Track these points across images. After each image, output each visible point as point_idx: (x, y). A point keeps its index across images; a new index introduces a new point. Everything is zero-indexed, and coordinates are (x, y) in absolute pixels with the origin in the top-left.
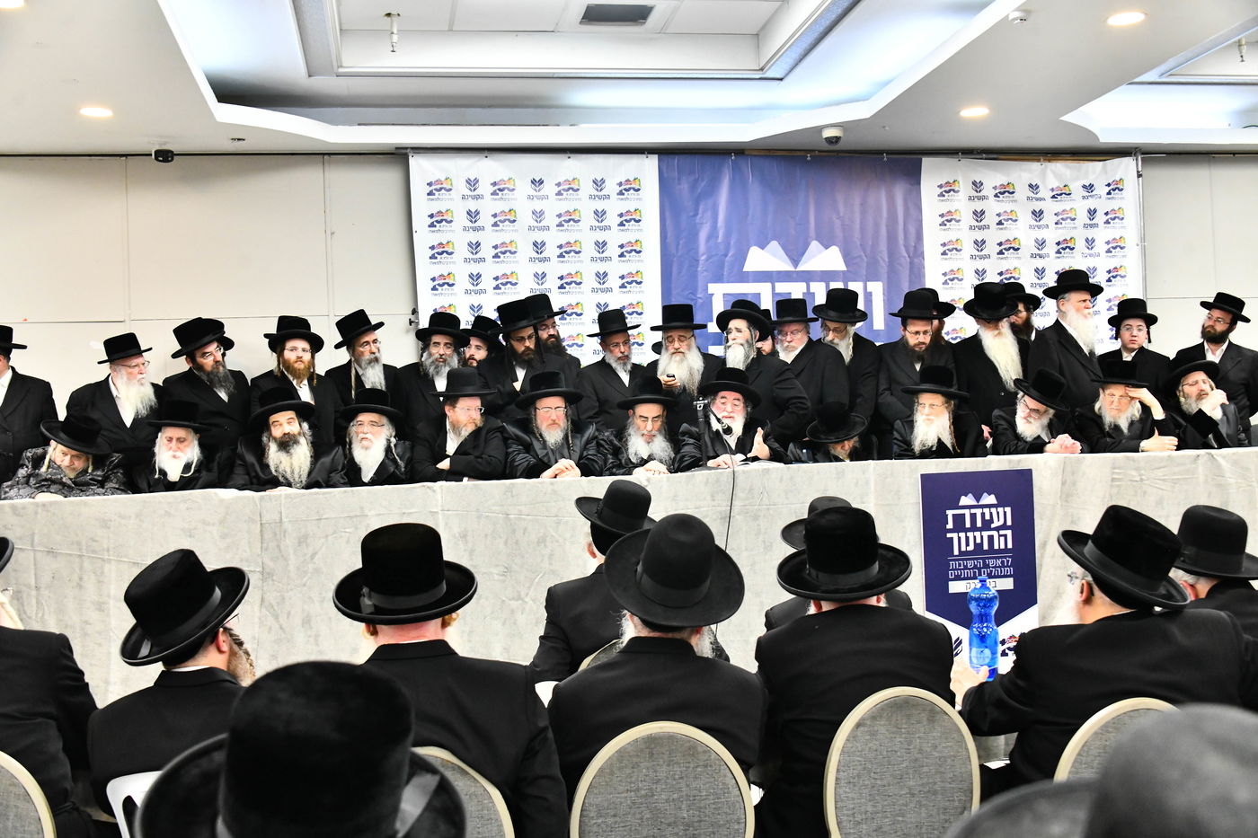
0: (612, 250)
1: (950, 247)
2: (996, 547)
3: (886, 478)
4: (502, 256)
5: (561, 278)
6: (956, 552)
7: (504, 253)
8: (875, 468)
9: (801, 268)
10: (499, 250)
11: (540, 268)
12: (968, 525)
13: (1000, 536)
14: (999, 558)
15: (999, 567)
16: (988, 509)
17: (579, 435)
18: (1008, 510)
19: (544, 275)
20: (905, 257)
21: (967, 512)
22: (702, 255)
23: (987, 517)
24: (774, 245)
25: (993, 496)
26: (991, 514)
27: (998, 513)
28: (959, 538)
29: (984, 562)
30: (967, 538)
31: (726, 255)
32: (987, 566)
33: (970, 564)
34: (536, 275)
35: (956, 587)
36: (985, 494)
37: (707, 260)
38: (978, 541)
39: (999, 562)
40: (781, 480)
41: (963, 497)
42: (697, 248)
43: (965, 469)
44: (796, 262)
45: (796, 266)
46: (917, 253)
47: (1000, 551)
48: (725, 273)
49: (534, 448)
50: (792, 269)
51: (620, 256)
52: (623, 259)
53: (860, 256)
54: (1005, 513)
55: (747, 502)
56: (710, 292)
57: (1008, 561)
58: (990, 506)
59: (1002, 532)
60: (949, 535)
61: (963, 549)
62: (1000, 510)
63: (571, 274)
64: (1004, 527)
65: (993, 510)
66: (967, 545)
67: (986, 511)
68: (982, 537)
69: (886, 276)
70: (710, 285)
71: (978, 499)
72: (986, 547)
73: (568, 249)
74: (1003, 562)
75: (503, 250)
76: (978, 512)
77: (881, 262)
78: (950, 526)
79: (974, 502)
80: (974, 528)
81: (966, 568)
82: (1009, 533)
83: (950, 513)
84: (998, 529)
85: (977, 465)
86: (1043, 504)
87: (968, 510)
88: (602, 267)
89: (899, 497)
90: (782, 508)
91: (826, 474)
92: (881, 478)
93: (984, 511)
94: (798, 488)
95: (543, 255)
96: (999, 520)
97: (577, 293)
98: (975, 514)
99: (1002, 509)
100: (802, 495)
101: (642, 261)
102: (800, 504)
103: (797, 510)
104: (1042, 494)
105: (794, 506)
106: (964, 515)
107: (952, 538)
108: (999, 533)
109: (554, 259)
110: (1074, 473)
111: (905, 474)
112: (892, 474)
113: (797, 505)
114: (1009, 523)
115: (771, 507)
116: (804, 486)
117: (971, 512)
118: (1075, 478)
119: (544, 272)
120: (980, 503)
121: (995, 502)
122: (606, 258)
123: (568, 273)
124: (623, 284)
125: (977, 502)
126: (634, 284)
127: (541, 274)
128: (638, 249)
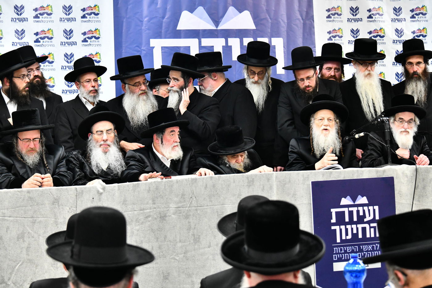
0: (76, 13)
1: (333, 12)
2: (368, 236)
3: (285, 184)
5: (37, 34)
6: (338, 240)
8: (276, 177)
9: (221, 27)
11: (20, 26)
12: (347, 220)
13: (370, 227)
14: (370, 244)
15: (370, 251)
16: (362, 208)
17: (52, 156)
18: (376, 208)
19: (23, 32)
20: (299, 19)
21: (346, 210)
22: (146, 17)
23: (361, 214)
24: (200, 9)
25: (365, 198)
26: (364, 211)
27: (369, 210)
28: (341, 230)
29: (359, 248)
30: (347, 230)
31: (163, 18)
32: (361, 251)
33: (349, 249)
34: (17, 32)
35: (338, 267)
36: (359, 196)
37: (149, 21)
38: (355, 232)
39: (370, 247)
40: (206, 187)
41: (343, 199)
42: (142, 11)
43: (344, 177)
44: (217, 22)
45: (217, 26)
46: (308, 17)
47: (371, 238)
48: (163, 31)
49: (15, 167)
50: (214, 28)
51: (82, 17)
52: (84, 19)
53: (266, 19)
54: (374, 210)
55: (180, 205)
56: (151, 46)
57: (377, 247)
58: (363, 205)
59: (372, 225)
60: (333, 228)
61: (344, 238)
62: (371, 208)
63: (44, 31)
65: (366, 208)
66: (347, 234)
67: (361, 209)
68: (357, 229)
69: (285, 33)
70: (151, 40)
71: (354, 200)
72: (360, 236)
73: (42, 12)
74: (373, 247)
76: (354, 209)
77: (282, 23)
78: (334, 220)
79: (351, 203)
80: (351, 222)
81: (346, 252)
83: (334, 211)
84: (369, 222)
85: (353, 175)
86: (402, 203)
87: (347, 208)
88: (68, 26)
89: (295, 199)
90: (207, 209)
91: (240, 183)
92: (281, 184)
93: (359, 209)
94: (219, 193)
95: (22, 16)
96: (370, 216)
97: (50, 45)
98: (352, 211)
99: (372, 207)
100: (222, 198)
101: (99, 21)
102: (221, 205)
103: (218, 210)
104: (401, 196)
105: (216, 206)
106: (344, 212)
107: (335, 230)
108: (370, 225)
109: (31, 19)
110: (424, 180)
111: (300, 181)
112: (290, 181)
113: (218, 206)
114: (377, 218)
115: (199, 208)
116: (224, 192)
117: (349, 210)
118: (425, 184)
119: (23, 30)
120: (356, 203)
121: (367, 202)
122: (72, 19)
123: (42, 30)
124: (85, 39)
125: (354, 202)
126: (93, 39)
127: (21, 31)
128: (97, 12)
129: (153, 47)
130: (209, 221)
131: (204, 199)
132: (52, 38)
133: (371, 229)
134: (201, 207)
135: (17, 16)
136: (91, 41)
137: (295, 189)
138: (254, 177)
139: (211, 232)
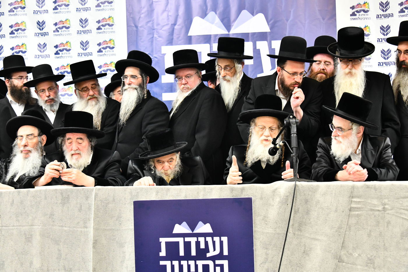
0: (92, 25)
3: (108, 203)
4: (16, 33)
5: (56, 47)
7: (17, 30)
8: (96, 195)
10: (14, 29)
11: (42, 40)
12: (182, 253)
13: (215, 266)
16: (203, 238)
18: (225, 239)
19: (45, 45)
21: (181, 240)
23: (202, 246)
25: (208, 225)
26: (206, 243)
27: (214, 243)
28: (173, 267)
30: (181, 267)
31: (175, 24)
34: (39, 45)
36: (200, 223)
37: (161, 29)
38: (193, 270)
40: (12, 203)
41: (177, 226)
42: (154, 20)
44: (229, 27)
45: (229, 30)
48: (175, 38)
51: (97, 29)
52: (100, 31)
53: (282, 20)
54: (221, 243)
58: (205, 235)
59: (218, 262)
60: (162, 263)
62: (216, 239)
63: (63, 44)
64: (220, 256)
65: (209, 239)
67: (202, 240)
70: (163, 47)
71: (193, 226)
75: (17, 28)
76: (193, 240)
78: (163, 253)
79: (188, 231)
80: (188, 256)
82: (225, 263)
83: (163, 241)
84: (213, 258)
85: (198, 193)
86: (268, 233)
87: (182, 238)
88: (84, 38)
89: (120, 222)
90: (13, 229)
91: (53, 199)
92: (103, 204)
93: (199, 240)
94: (27, 211)
95: (44, 31)
96: (214, 250)
97: (69, 57)
98: (189, 243)
99: (218, 238)
100: (30, 218)
101: (114, 32)
102: (29, 226)
103: (26, 232)
104: (267, 223)
105: (24, 227)
106: (178, 243)
107: (165, 266)
108: (214, 263)
109: (51, 33)
110: (307, 201)
111: (126, 200)
112: (114, 200)
113: (26, 227)
114: (226, 253)
115: (3, 228)
116: (33, 210)
117: (185, 241)
118: (310, 207)
119: (45, 43)
120: (195, 232)
121: (211, 231)
122: (88, 31)
123: (61, 43)
124: (100, 50)
125: (193, 231)
126: (108, 49)
127: (43, 45)
128: (111, 23)
129: (165, 54)
130: (16, 245)
131: (10, 218)
132: (70, 50)
133: (216, 267)
134: (7, 227)
135: (39, 31)
136: (105, 51)
137: (120, 210)
138: (69, 193)
139: (17, 258)
